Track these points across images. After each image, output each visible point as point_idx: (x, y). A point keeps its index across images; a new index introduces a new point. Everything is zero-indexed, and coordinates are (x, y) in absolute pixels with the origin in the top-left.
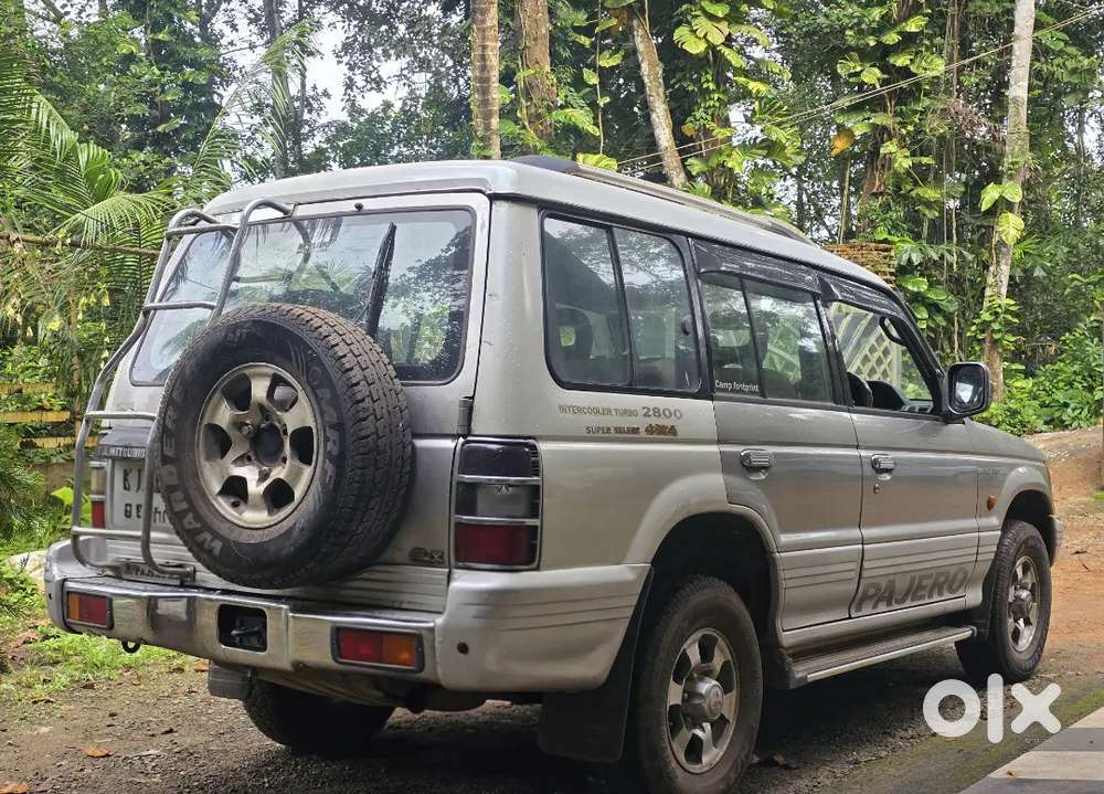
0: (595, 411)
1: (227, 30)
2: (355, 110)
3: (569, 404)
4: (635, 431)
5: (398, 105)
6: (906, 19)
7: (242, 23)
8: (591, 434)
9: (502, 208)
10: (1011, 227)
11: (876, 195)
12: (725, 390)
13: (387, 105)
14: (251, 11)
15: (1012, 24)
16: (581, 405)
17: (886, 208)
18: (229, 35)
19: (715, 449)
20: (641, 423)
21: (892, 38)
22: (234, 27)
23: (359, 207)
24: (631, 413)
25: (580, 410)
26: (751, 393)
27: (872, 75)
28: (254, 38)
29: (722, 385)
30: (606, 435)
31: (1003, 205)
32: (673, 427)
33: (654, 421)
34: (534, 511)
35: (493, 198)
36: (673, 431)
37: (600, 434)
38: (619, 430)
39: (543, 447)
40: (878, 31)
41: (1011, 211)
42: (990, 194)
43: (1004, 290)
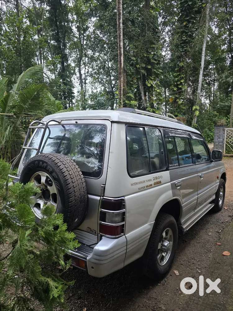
0: (141, 183)
1: (73, 80)
2: (92, 92)
3: (134, 182)
4: (151, 185)
5: (99, 91)
6: (181, 80)
7: (76, 79)
8: (140, 190)
9: (115, 125)
10: (197, 113)
11: (175, 107)
12: (171, 167)
13: (97, 91)
14: (77, 77)
15: (198, 81)
16: (137, 182)
17: (177, 109)
18: (74, 81)
19: (169, 184)
20: (152, 183)
21: (179, 83)
22: (75, 79)
23: (76, 122)
24: (150, 180)
25: (137, 183)
26: (177, 166)
27: (175, 89)
28: (78, 81)
29: (171, 165)
30: (144, 189)
31: (196, 109)
32: (160, 181)
33: (156, 181)
34: (123, 220)
35: (113, 122)
36: (160, 182)
37: (142, 189)
38: (147, 186)
39: (126, 198)
40: (177, 82)
41: (197, 110)
42: (194, 108)
43: (195, 123)
